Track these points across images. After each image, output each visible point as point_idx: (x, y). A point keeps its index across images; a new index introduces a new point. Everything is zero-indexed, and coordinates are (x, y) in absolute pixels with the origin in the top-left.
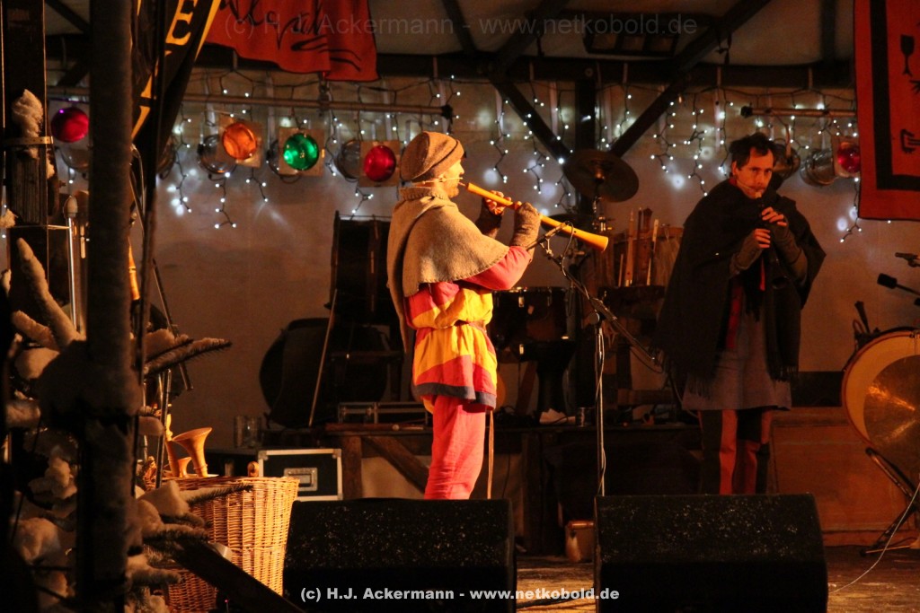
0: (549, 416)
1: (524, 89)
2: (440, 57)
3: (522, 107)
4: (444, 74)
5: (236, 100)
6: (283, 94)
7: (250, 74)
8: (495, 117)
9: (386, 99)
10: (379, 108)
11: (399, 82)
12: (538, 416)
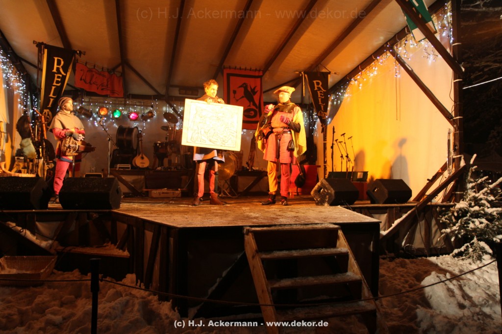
0: (159, 168)
1: (172, 103)
2: (154, 96)
3: (171, 106)
4: (155, 99)
5: (109, 103)
6: (120, 102)
7: (112, 99)
8: (166, 108)
9: (142, 104)
10: (141, 106)
11: (145, 101)
12: (157, 168)
